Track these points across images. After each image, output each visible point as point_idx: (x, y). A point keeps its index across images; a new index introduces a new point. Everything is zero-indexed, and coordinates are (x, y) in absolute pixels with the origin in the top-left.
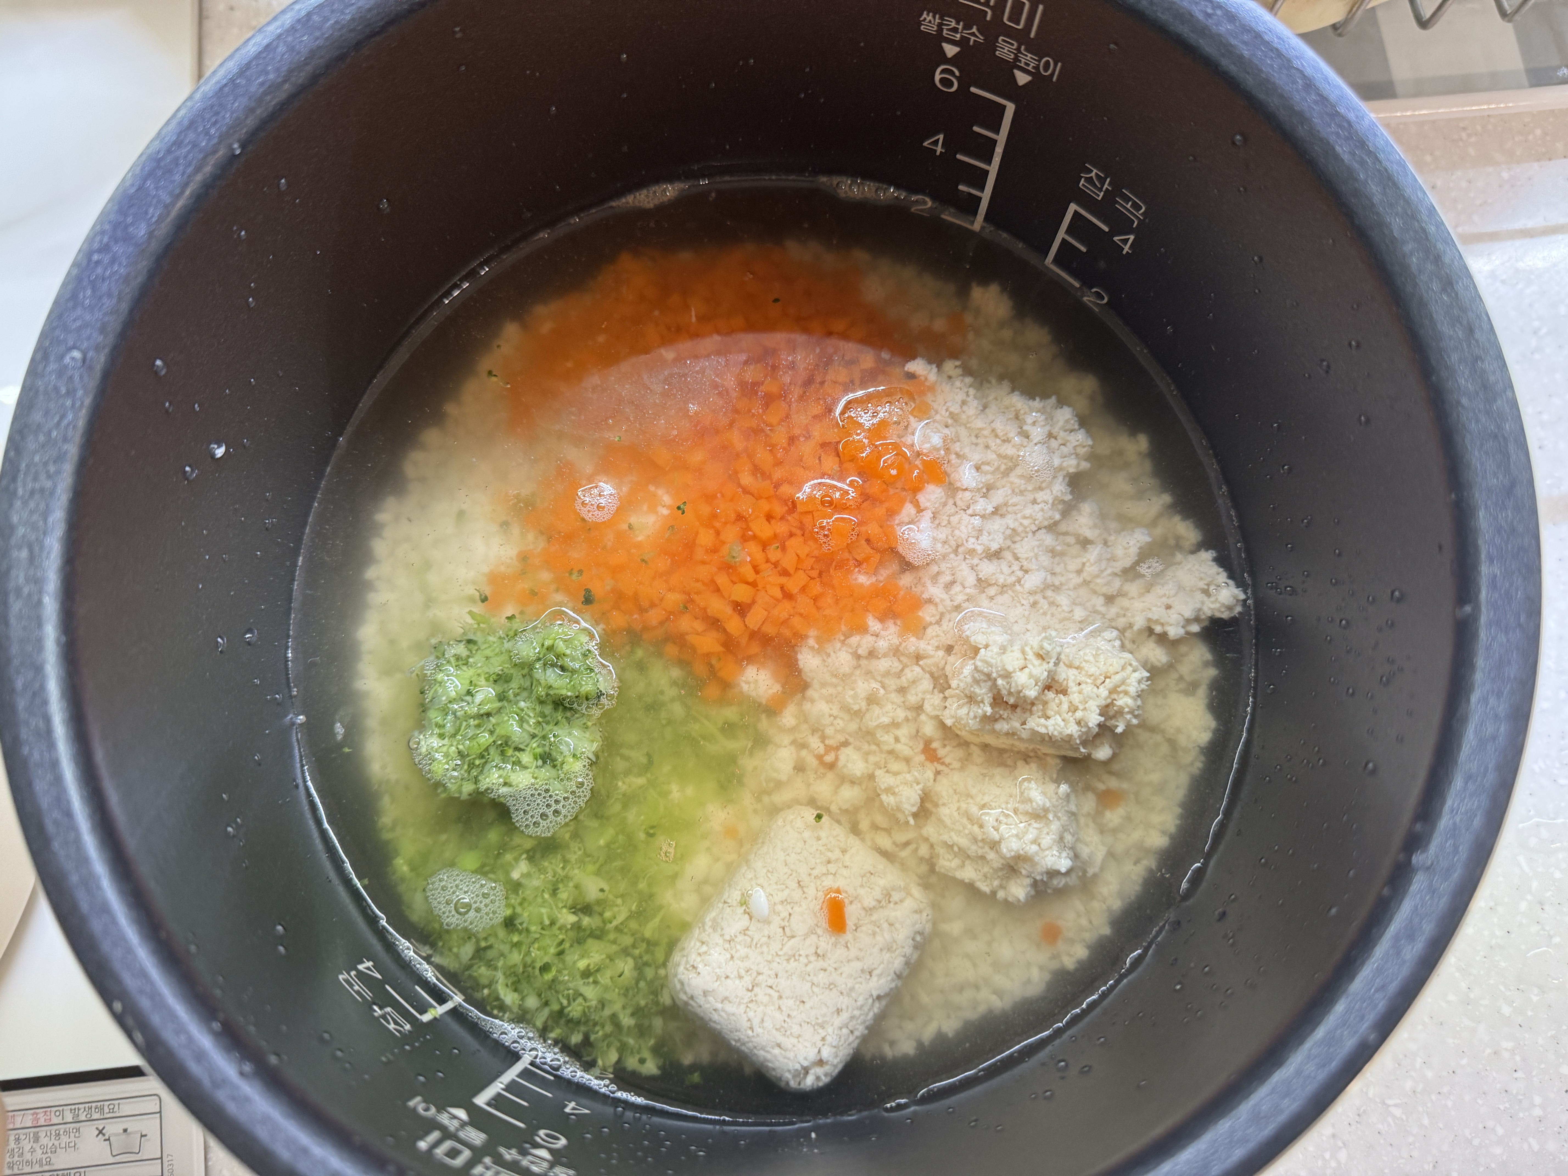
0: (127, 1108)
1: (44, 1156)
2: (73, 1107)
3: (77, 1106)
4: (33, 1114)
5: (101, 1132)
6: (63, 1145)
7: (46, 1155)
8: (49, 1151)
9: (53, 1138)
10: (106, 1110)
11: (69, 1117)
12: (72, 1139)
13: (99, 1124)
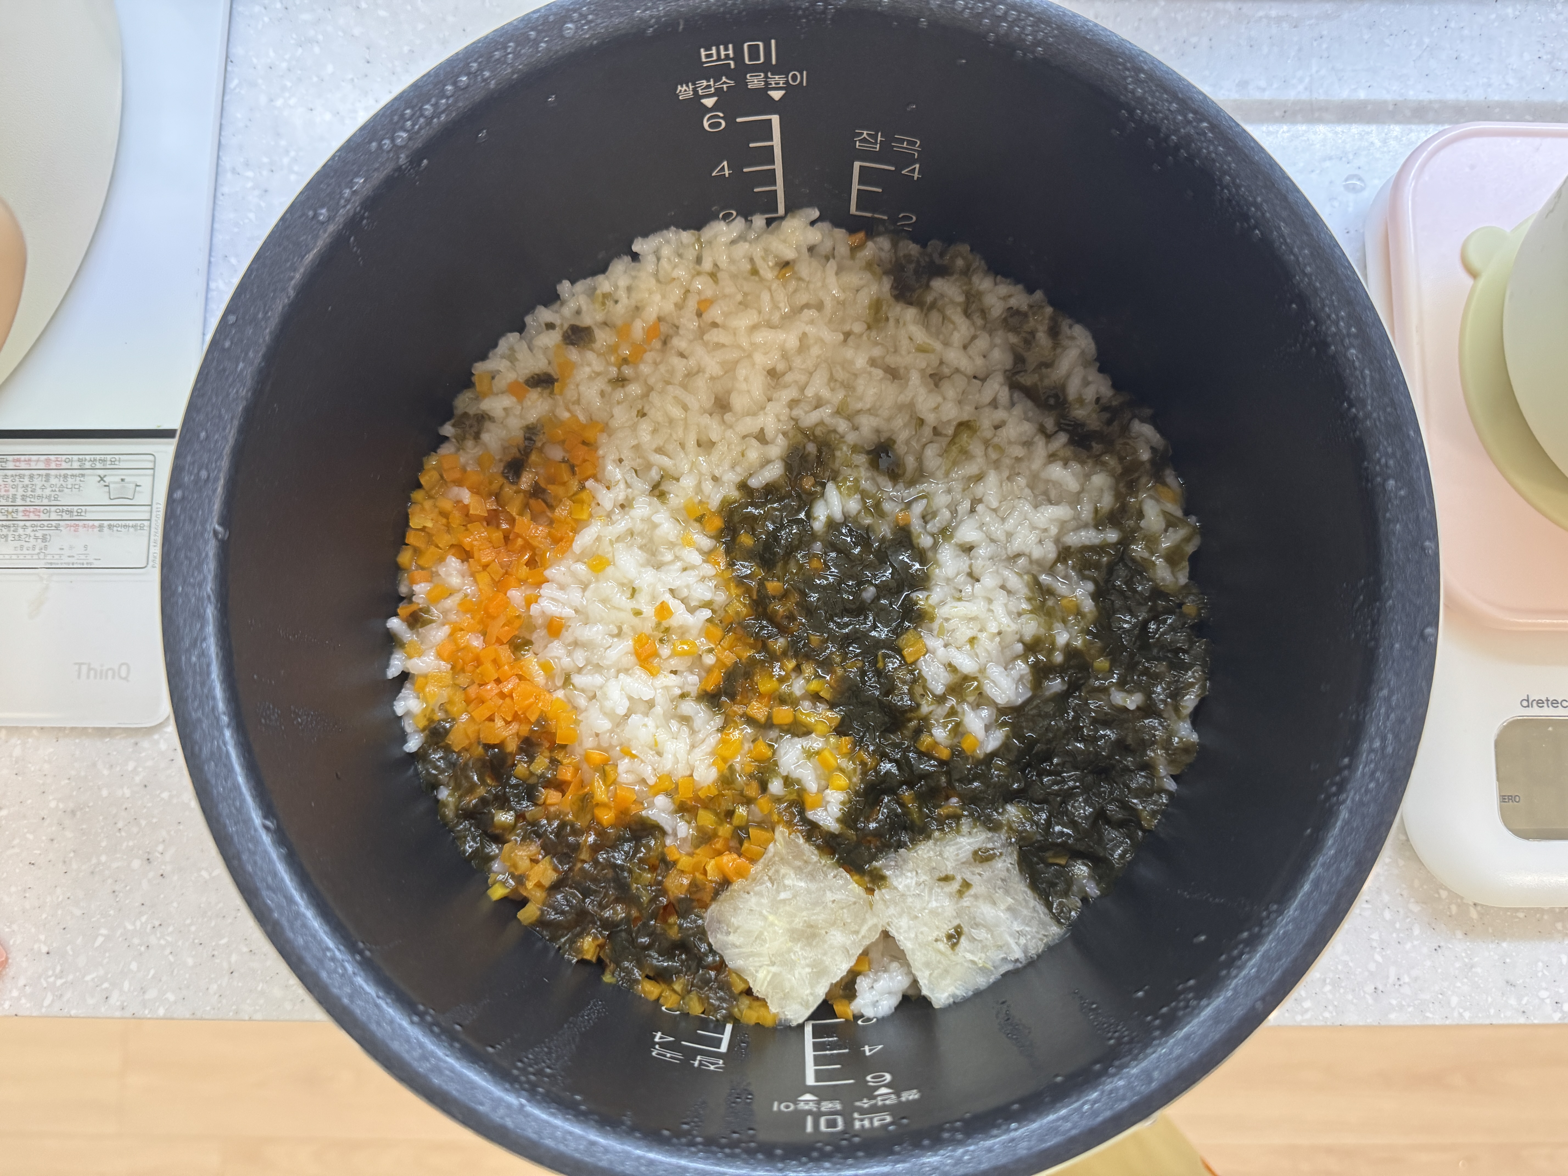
1: (52, 494)
2: (79, 457)
3: (83, 456)
4: (46, 459)
5: (102, 479)
6: (69, 486)
7: (55, 493)
8: (57, 490)
9: (61, 479)
10: (108, 462)
11: (76, 465)
12: (78, 482)
13: (101, 473)
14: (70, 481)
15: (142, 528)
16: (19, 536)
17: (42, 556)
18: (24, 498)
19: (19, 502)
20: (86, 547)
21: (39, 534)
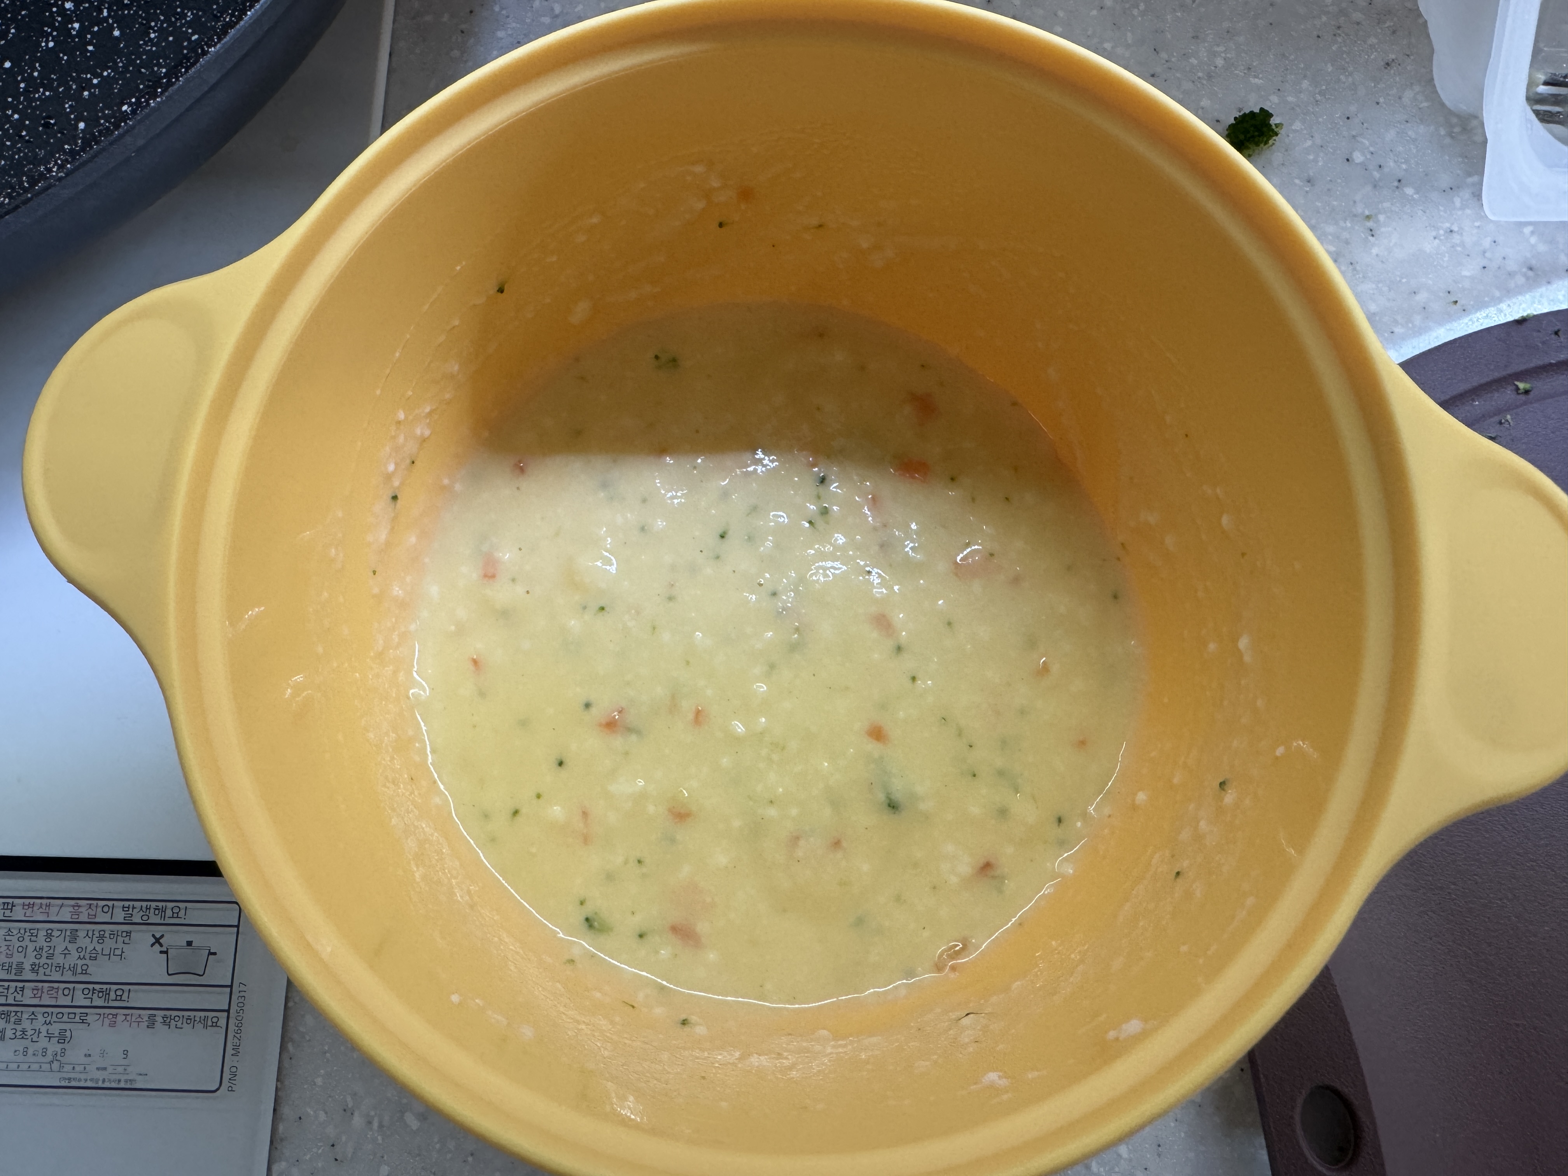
0: (196, 915)
1: (80, 962)
2: (127, 904)
3: (131, 903)
4: (73, 906)
5: (158, 941)
6: (106, 952)
7: (84, 962)
8: (87, 957)
9: (95, 939)
10: (169, 913)
11: (119, 916)
12: (120, 945)
13: (158, 931)
14: (109, 943)
15: (215, 1025)
16: (24, 1031)
17: (56, 1065)
18: (34, 969)
19: (28, 975)
20: (126, 1053)
21: (55, 1029)
